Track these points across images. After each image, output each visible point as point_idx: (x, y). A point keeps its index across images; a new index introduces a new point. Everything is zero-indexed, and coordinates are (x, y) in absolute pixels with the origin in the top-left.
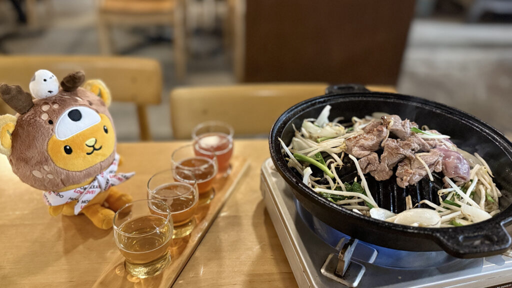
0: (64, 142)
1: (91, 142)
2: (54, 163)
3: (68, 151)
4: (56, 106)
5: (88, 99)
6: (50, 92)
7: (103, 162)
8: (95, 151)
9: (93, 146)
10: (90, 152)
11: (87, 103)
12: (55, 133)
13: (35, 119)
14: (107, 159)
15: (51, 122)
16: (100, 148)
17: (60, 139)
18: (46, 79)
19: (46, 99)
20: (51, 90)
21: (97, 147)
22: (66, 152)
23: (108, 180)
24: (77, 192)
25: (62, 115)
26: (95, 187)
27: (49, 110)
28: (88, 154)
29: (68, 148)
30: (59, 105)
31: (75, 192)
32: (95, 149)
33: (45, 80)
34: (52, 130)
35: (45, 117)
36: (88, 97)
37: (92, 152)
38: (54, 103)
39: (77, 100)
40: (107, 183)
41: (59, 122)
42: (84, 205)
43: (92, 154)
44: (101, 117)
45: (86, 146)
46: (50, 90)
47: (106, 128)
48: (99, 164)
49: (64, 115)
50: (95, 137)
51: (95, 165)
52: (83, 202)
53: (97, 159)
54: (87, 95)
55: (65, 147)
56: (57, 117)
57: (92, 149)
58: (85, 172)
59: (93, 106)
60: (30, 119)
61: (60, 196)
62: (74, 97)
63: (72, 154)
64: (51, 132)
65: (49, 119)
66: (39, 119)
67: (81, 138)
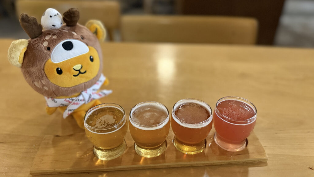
0: (57, 65)
1: (78, 67)
2: (48, 79)
3: (60, 72)
4: (55, 37)
5: (82, 34)
6: (54, 26)
7: (86, 82)
8: (80, 74)
9: (79, 70)
10: (77, 74)
11: (80, 38)
12: (51, 57)
13: (38, 44)
14: (90, 81)
15: (49, 49)
16: (85, 72)
17: (53, 62)
18: (52, 15)
19: (50, 31)
20: (55, 25)
21: (82, 71)
22: (57, 72)
23: (90, 95)
24: (67, 101)
25: (58, 44)
26: (80, 100)
27: (49, 39)
28: (74, 76)
29: (59, 69)
30: (57, 37)
31: (65, 100)
32: (80, 73)
33: (51, 17)
34: (49, 55)
35: (46, 44)
36: (82, 32)
37: (78, 75)
38: (54, 35)
39: (73, 35)
40: (90, 97)
41: (54, 49)
42: (70, 112)
43: (78, 76)
44: (90, 49)
45: (73, 70)
46: (53, 24)
47: (92, 57)
48: (83, 84)
49: (59, 44)
50: (81, 64)
51: (80, 84)
52: (69, 110)
53: (81, 80)
54: (82, 31)
55: (57, 69)
56: (54, 45)
57: (78, 72)
58: (71, 88)
59: (85, 40)
60: (36, 44)
61: (54, 101)
62: (71, 32)
63: (62, 74)
64: (48, 56)
65: (48, 46)
66: (41, 45)
67: (70, 64)
